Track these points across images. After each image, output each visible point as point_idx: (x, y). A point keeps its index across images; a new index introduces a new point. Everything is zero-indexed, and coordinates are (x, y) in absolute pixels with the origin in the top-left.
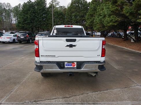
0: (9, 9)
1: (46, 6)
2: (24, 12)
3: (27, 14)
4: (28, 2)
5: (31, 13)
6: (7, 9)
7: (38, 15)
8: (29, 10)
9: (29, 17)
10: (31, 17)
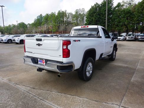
0: (83, 14)
1: (113, 6)
2: (90, 15)
3: (93, 16)
4: (95, 4)
5: (96, 15)
6: (82, 13)
7: (103, 16)
8: (95, 13)
9: (94, 19)
10: (96, 19)
